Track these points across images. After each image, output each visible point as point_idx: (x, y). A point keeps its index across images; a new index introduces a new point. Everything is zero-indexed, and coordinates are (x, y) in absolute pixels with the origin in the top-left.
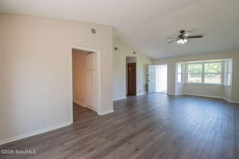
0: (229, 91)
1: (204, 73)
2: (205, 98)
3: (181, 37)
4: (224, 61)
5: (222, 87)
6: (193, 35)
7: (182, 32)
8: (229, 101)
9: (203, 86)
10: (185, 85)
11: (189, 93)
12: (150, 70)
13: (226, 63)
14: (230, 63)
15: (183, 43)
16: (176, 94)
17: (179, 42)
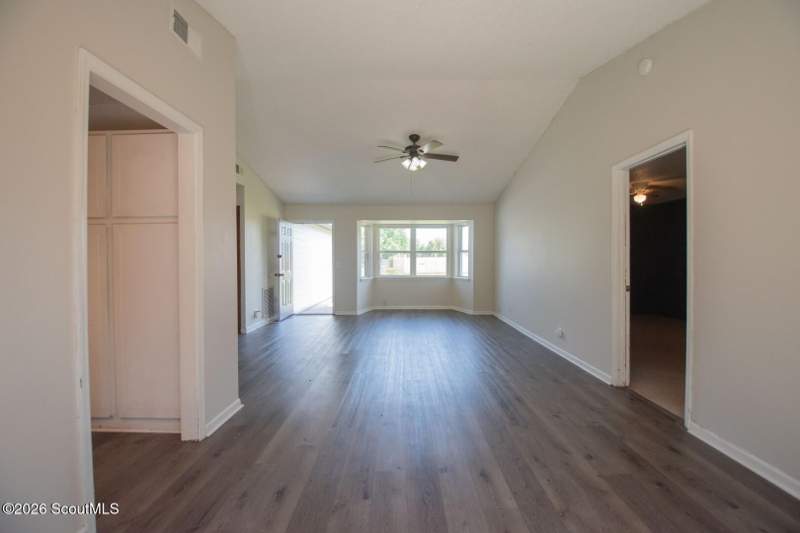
0: (468, 292)
1: (416, 252)
2: (425, 312)
3: (413, 151)
4: (452, 226)
5: (450, 283)
6: (438, 150)
7: (414, 138)
8: (470, 312)
9: (413, 282)
10: (377, 283)
11: (385, 304)
12: (283, 238)
13: (456, 229)
14: (466, 231)
15: (414, 168)
16: (359, 312)
17: (406, 163)
